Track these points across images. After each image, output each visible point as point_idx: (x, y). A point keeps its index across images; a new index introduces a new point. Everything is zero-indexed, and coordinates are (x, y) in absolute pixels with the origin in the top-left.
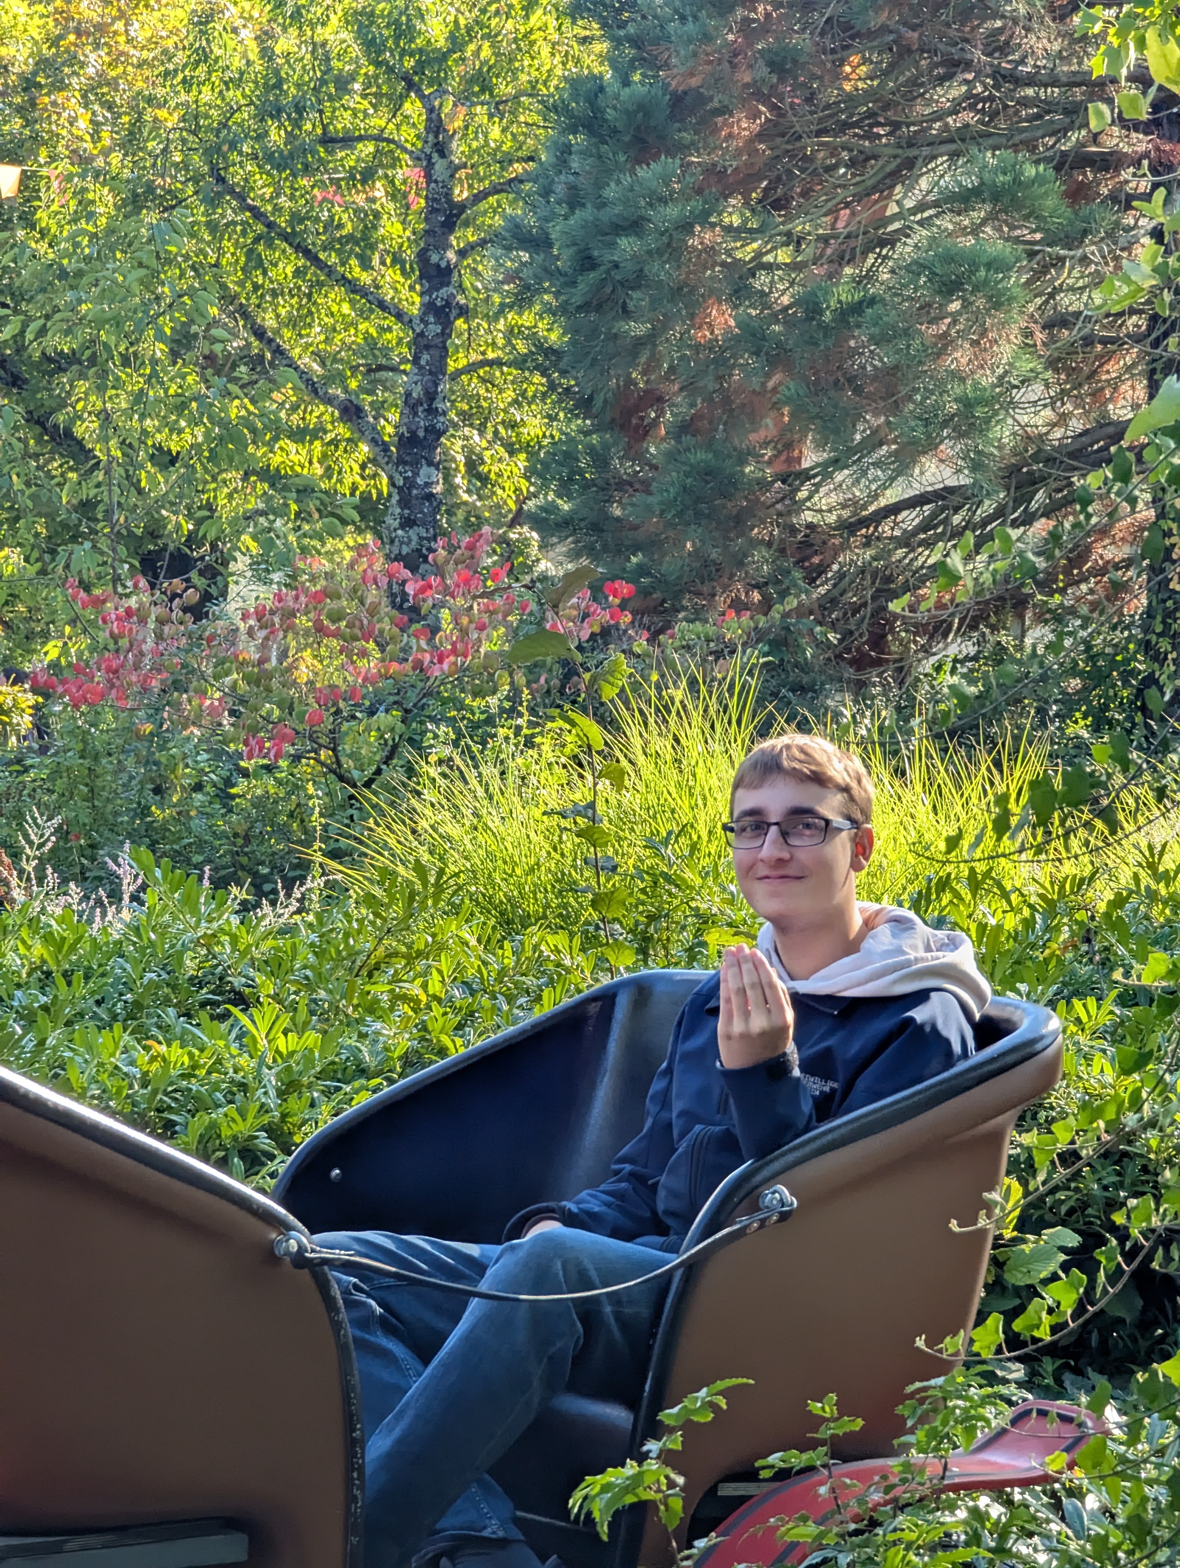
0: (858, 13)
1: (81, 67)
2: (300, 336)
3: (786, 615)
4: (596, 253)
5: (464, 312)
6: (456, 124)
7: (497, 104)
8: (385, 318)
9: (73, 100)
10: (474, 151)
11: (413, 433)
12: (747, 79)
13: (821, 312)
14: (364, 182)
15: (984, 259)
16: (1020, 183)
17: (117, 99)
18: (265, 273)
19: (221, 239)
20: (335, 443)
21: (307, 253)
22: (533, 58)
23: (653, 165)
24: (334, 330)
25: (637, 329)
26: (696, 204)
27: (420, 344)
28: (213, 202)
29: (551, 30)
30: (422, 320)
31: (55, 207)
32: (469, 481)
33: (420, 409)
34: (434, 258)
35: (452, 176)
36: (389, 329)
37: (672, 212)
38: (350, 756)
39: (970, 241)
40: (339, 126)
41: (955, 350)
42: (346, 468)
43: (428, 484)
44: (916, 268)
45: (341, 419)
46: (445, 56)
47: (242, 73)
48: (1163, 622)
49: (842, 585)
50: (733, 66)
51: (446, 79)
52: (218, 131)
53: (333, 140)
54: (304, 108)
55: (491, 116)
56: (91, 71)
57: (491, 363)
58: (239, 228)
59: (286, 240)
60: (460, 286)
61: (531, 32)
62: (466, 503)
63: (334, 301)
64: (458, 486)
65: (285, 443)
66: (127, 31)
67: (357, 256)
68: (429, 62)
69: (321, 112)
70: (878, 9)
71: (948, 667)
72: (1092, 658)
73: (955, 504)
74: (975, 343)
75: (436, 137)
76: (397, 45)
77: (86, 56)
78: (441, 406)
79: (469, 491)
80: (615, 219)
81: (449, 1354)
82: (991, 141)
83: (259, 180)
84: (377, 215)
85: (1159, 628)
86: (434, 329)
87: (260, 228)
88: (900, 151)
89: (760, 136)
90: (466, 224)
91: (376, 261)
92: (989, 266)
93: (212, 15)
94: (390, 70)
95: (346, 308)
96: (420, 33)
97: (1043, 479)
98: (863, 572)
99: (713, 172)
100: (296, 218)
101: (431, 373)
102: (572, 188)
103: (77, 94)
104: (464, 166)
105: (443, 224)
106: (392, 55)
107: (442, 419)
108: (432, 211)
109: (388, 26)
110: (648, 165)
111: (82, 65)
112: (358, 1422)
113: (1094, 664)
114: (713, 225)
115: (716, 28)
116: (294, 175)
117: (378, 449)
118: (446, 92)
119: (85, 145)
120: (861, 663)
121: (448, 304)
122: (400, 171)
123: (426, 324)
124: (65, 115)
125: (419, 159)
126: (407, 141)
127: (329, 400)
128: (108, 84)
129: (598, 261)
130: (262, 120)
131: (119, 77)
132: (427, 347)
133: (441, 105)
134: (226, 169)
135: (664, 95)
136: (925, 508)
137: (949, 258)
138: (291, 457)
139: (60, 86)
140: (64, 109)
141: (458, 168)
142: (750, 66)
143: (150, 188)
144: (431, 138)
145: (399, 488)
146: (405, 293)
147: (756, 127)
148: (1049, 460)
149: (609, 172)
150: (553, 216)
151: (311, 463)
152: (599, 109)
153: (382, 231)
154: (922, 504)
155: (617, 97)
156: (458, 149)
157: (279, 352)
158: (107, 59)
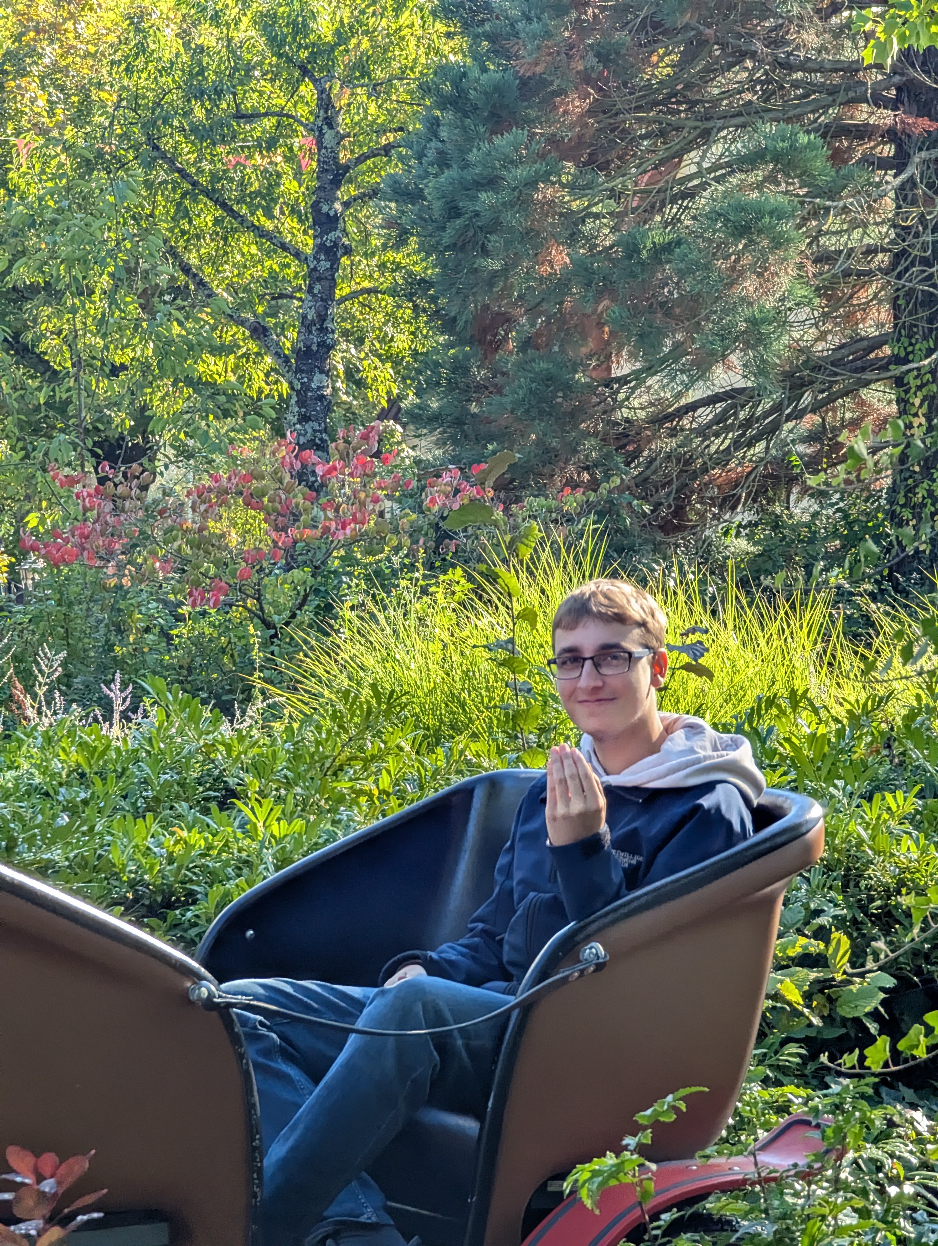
0: (668, 15)
1: (40, 58)
2: (219, 272)
3: (610, 492)
4: (461, 204)
5: (348, 251)
6: (342, 102)
7: (375, 85)
8: (286, 257)
9: (34, 84)
10: (356, 124)
11: (308, 348)
12: (581, 68)
13: (639, 252)
14: (268, 149)
15: (768, 208)
16: (796, 149)
17: (68, 83)
18: (190, 222)
19: (156, 194)
20: (246, 356)
21: (224, 206)
22: (402, 50)
23: (506, 135)
24: (245, 266)
25: (494, 265)
26: (540, 167)
27: (314, 276)
28: (149, 165)
29: (417, 27)
30: (315, 258)
31: (24, 169)
32: (347, 385)
33: (314, 328)
34: (325, 208)
35: (338, 143)
36: (288, 266)
37: (521, 172)
38: (269, 603)
39: (755, 195)
40: (249, 105)
41: (744, 279)
42: (255, 375)
43: (320, 388)
44: (715, 215)
45: (251, 337)
46: (333, 48)
47: (172, 64)
48: (905, 496)
49: (653, 467)
50: (569, 57)
51: (333, 66)
52: (154, 110)
53: (243, 116)
54: (222, 90)
55: (369, 96)
56: (47, 61)
57: (369, 291)
58: (170, 186)
59: (207, 196)
60: (344, 230)
61: (400, 29)
62: (345, 403)
63: (244, 243)
64: (339, 389)
65: (206, 356)
66: (75, 28)
67: (263, 208)
68: (320, 53)
69: (235, 94)
70: (683, 13)
71: (733, 532)
72: (850, 525)
73: (742, 402)
74: (760, 275)
75: (326, 112)
76: (294, 40)
77: (43, 49)
78: (330, 326)
79: (347, 393)
80: (476, 178)
81: (333, 1077)
82: (771, 115)
83: (185, 148)
84: (279, 175)
85: (902, 501)
86: (325, 265)
87: (187, 186)
88: (699, 124)
89: (591, 112)
90: (350, 181)
91: (276, 212)
92: (771, 213)
93: (142, 17)
94: (289, 60)
95: (254, 249)
96: (313, 31)
97: (811, 383)
98: (669, 457)
99: (552, 140)
100: (215, 177)
101: (322, 299)
102: (441, 153)
103: (36, 79)
104: (348, 135)
105: (331, 182)
106: (291, 48)
107: (331, 336)
108: (323, 171)
109: (287, 26)
110: (502, 135)
111: (41, 56)
112: (257, 1133)
113: (851, 529)
114: (553, 183)
115: (556, 27)
116: (214, 144)
117: (280, 361)
118: (333, 77)
119: (43, 120)
120: (667, 528)
121: (336, 245)
122: (296, 140)
123: (319, 261)
124: (27, 96)
125: (312, 130)
126: (302, 116)
127: (242, 323)
128: (61, 72)
129: (463, 210)
130: (189, 101)
131: (68, 65)
132: (319, 279)
133: (331, 88)
134: (158, 138)
135: (515, 79)
136: (718, 405)
137: (741, 208)
138: (211, 367)
139: (22, 73)
140: (27, 91)
141: (343, 137)
142: (582, 57)
143: (100, 154)
144: (322, 113)
145: (297, 391)
146: (300, 237)
147: (586, 105)
148: (817, 368)
149: (470, 140)
150: (427, 174)
151: (226, 372)
152: (463, 90)
153: (282, 188)
154: (715, 403)
155: (477, 80)
156: (343, 122)
157: (201, 284)
158: (60, 51)
